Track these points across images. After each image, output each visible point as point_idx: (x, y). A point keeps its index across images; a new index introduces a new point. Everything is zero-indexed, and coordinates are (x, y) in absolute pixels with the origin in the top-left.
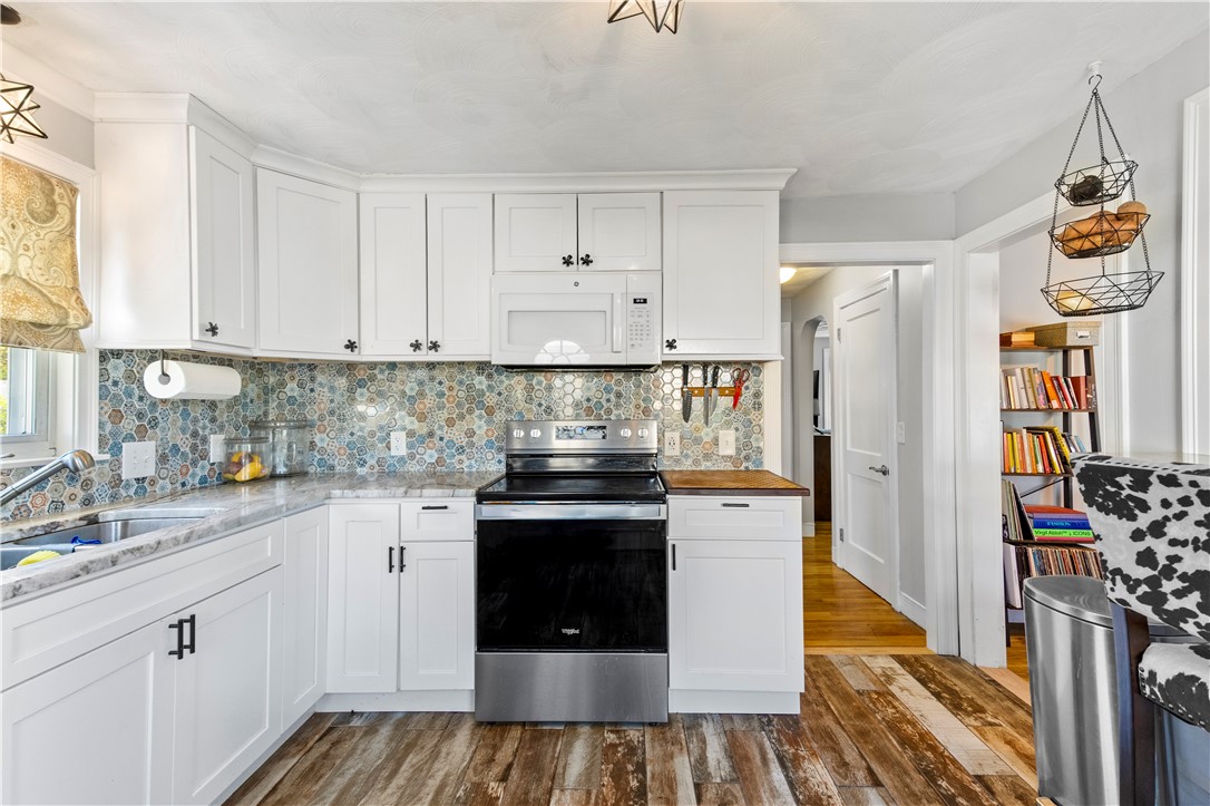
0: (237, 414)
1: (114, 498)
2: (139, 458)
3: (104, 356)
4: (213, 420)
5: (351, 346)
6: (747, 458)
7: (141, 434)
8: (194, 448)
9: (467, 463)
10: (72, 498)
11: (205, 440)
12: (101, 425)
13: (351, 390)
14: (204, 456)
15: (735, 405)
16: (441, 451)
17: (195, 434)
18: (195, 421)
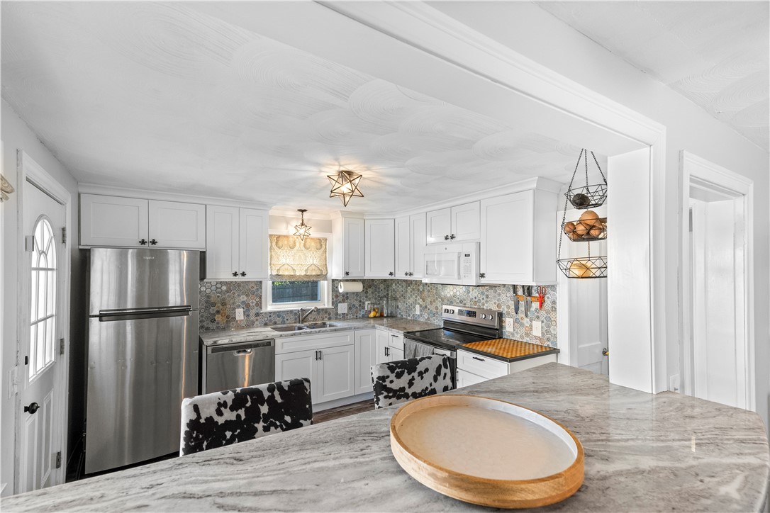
0: (376, 295)
1: (336, 319)
2: (343, 308)
3: (333, 281)
4: (366, 297)
5: (391, 274)
6: (548, 340)
7: (343, 301)
8: (360, 306)
9: (436, 321)
10: (326, 317)
11: (364, 303)
12: (333, 299)
13: (407, 288)
14: (364, 308)
15: (541, 306)
16: (428, 314)
17: (360, 301)
18: (360, 297)
